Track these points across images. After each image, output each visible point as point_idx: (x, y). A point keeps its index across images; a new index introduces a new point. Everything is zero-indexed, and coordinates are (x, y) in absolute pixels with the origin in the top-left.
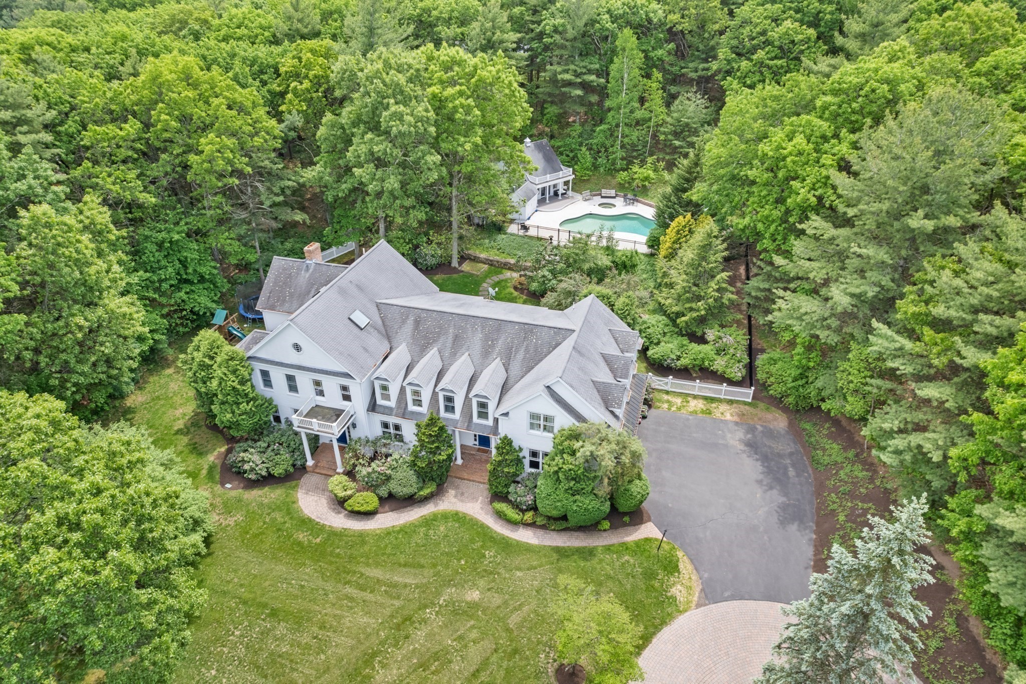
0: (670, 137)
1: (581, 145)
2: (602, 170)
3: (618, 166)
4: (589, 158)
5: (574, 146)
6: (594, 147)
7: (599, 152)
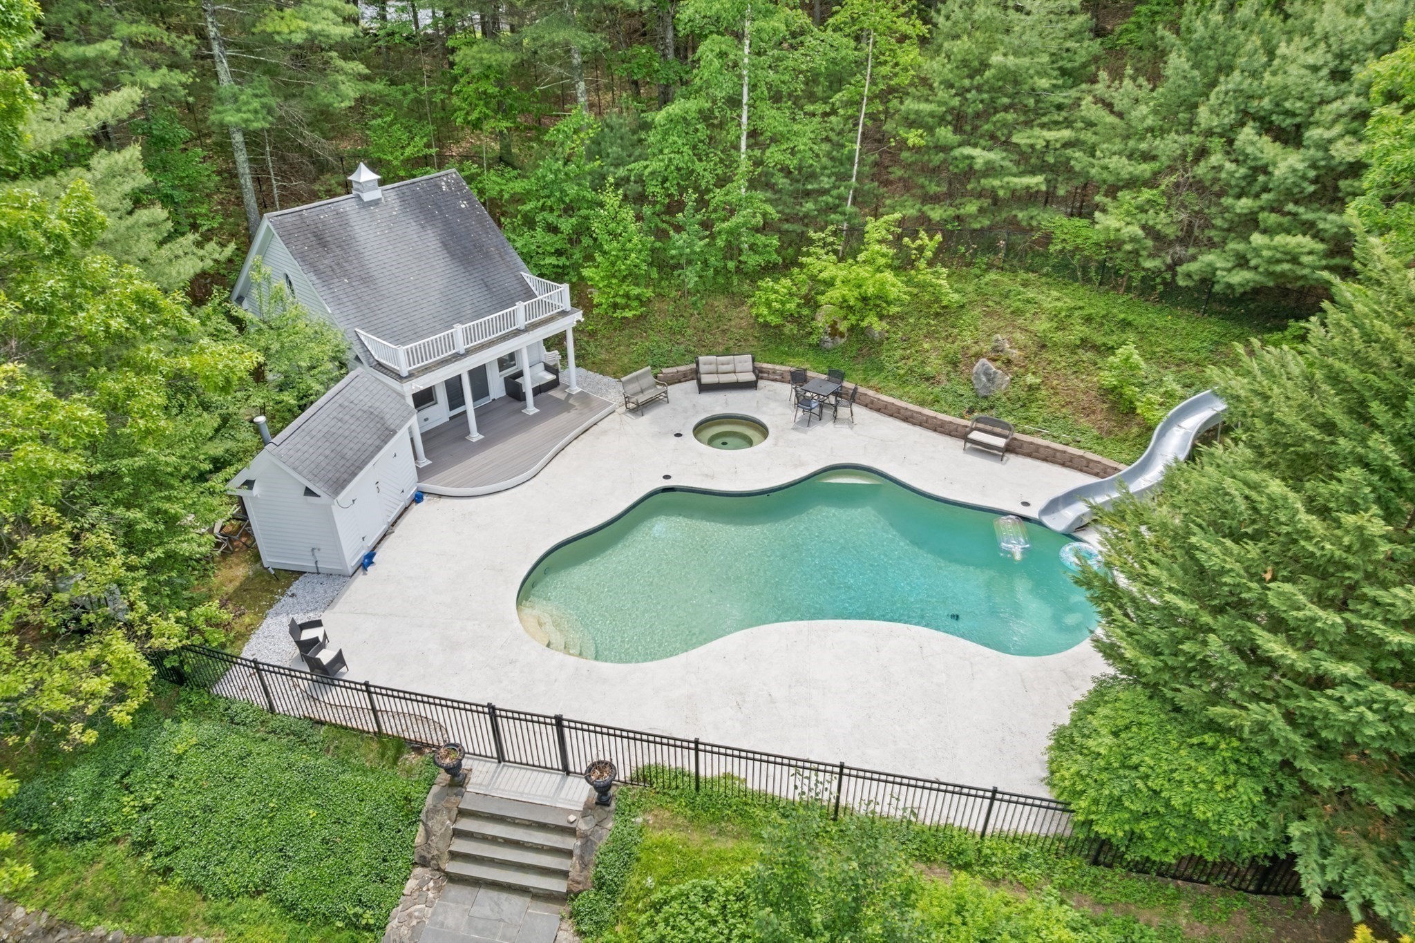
0: (945, 134)
1: (599, 182)
2: (691, 277)
3: (752, 260)
4: (636, 237)
5: (572, 190)
6: (653, 188)
7: (674, 207)
